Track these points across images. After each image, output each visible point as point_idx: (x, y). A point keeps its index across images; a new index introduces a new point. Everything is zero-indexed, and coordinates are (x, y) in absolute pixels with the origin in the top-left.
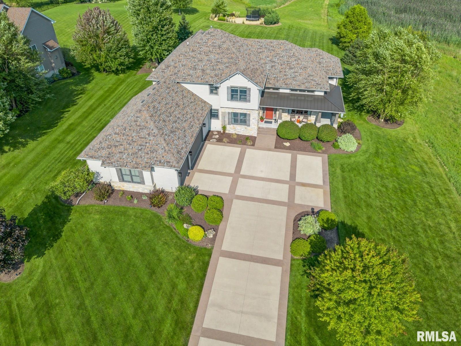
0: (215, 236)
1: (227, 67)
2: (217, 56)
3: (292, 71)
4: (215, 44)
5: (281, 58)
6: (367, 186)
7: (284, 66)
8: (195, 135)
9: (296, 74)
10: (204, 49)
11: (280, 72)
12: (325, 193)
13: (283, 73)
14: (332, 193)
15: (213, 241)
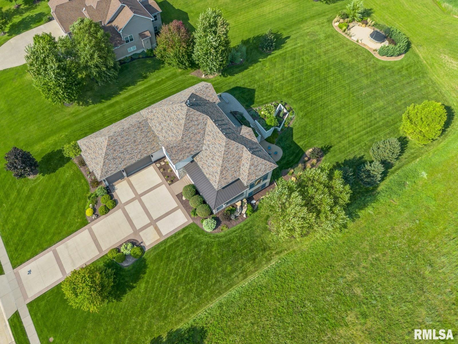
0: (95, 219)
1: (172, 136)
2: (174, 125)
3: (212, 161)
4: (178, 116)
5: (214, 148)
6: (182, 255)
7: (211, 154)
8: (128, 165)
9: (212, 165)
10: (172, 115)
11: (207, 156)
12: (157, 240)
13: (207, 158)
14: (161, 243)
15: (92, 220)
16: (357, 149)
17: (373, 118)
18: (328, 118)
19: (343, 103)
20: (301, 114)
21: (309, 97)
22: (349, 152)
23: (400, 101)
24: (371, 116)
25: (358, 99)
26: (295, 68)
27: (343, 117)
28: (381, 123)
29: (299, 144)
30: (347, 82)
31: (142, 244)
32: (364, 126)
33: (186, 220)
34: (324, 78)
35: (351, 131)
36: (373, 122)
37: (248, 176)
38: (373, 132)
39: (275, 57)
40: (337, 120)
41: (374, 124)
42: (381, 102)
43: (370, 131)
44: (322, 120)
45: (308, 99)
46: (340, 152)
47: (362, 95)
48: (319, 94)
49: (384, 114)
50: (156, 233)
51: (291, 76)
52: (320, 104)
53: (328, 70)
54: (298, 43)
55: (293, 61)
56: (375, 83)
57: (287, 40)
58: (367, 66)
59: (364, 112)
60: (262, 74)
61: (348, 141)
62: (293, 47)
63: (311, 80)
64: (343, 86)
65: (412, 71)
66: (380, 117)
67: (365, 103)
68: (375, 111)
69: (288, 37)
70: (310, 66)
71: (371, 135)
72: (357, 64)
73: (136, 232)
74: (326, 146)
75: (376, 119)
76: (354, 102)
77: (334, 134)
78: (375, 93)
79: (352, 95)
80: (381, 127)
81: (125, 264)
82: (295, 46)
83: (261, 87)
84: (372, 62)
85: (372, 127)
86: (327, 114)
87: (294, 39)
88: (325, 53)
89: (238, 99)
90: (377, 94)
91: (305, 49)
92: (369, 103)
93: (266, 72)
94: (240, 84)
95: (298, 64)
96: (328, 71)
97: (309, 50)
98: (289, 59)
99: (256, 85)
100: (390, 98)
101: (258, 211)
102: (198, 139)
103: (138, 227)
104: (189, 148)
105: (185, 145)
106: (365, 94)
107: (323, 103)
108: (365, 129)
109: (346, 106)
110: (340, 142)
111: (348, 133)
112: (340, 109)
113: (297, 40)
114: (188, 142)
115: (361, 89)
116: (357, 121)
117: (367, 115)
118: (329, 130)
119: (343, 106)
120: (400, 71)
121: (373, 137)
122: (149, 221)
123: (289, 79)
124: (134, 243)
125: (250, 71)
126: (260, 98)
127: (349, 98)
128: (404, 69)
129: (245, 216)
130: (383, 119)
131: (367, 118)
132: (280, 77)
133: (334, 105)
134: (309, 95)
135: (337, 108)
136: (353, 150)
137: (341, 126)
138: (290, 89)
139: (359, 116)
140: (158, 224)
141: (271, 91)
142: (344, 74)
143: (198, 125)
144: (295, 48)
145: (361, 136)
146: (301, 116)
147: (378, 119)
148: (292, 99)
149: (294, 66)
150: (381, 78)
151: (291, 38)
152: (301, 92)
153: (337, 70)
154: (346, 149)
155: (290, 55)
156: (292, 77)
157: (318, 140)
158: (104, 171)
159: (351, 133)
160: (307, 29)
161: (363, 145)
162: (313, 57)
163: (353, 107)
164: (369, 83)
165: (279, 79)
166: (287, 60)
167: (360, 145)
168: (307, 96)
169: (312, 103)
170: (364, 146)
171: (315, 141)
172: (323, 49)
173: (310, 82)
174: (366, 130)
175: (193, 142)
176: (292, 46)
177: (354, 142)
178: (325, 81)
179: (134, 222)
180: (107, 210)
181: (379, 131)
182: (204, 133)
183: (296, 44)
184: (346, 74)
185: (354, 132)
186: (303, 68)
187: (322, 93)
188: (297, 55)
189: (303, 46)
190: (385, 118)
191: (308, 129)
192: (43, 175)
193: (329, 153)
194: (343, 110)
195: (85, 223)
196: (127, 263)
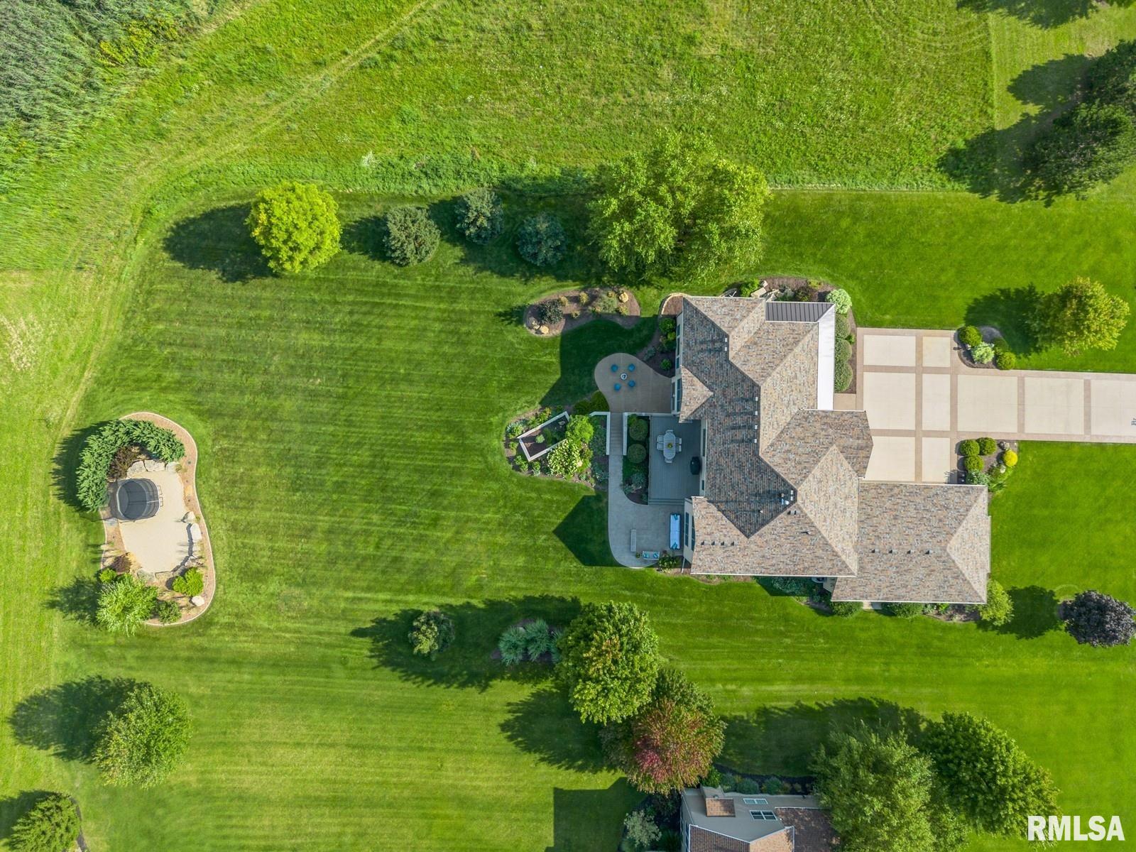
0: (1006, 441)
5: (784, 392)
15: (1011, 442)
16: (451, 278)
17: (355, 317)
18: (449, 374)
19: (388, 387)
20: (495, 420)
21: (449, 444)
22: (471, 283)
23: (258, 317)
24: (354, 324)
25: (344, 376)
26: (415, 532)
27: (418, 357)
28: (350, 298)
29: (555, 360)
30: (331, 429)
31: (956, 346)
32: (393, 312)
33: (866, 337)
34: (374, 467)
35: (428, 319)
36: (364, 309)
37: (753, 308)
38: (385, 290)
39: (438, 591)
40: (435, 358)
41: (366, 303)
42: (301, 341)
43: (389, 295)
44: (466, 378)
45: (453, 441)
46: (490, 294)
47: (329, 379)
48: (419, 437)
49: (323, 311)
50: (924, 347)
51: (444, 518)
52: (439, 414)
53: (344, 482)
54: (347, 599)
55: (407, 555)
56: (267, 390)
57: (368, 625)
58: (246, 439)
59: (361, 342)
60: (504, 563)
61: (454, 305)
62: (369, 595)
63: (409, 482)
64: (349, 423)
65: (150, 368)
66: (337, 312)
67: (338, 358)
68: (334, 331)
69: (359, 633)
70: (375, 518)
71: (396, 286)
72: (261, 460)
73: (953, 372)
74: (506, 322)
75: (351, 313)
76: (362, 373)
77: (468, 334)
78: (292, 367)
79: (351, 392)
80: (357, 290)
81: (996, 332)
82: (363, 595)
83: (532, 528)
84: (224, 443)
85: (377, 300)
86: (443, 384)
87: (346, 619)
88: (307, 533)
89: (604, 529)
90: (292, 361)
91: (346, 573)
92: (330, 352)
93: (492, 563)
94: (574, 565)
95: (402, 540)
96: (350, 480)
97: (340, 565)
98: (408, 566)
99: (539, 542)
100: (275, 337)
101: (731, 282)
102: (799, 429)
103: (946, 378)
104: (825, 424)
105: (831, 431)
106: (316, 378)
107: (431, 413)
108: (396, 306)
109: (387, 376)
110: (472, 312)
111: (437, 319)
112: (408, 379)
113: (343, 611)
114: (823, 433)
115: (313, 395)
116: (396, 332)
117: (361, 332)
118: (472, 350)
119: (394, 380)
120: (179, 386)
121: (396, 281)
122: (925, 376)
123: (453, 514)
124: (968, 357)
125: (523, 585)
126: (558, 502)
127: (365, 388)
128: (164, 384)
129: (765, 284)
130: (336, 303)
131: (367, 326)
132: (472, 530)
133: (410, 392)
134: (443, 449)
135: (411, 382)
136: (460, 282)
137: (439, 343)
138: (472, 487)
139: (380, 340)
140: (912, 362)
141: (516, 508)
142: (317, 452)
143: (789, 451)
144: (369, 589)
145: (415, 297)
146: (501, 414)
147: (348, 309)
148: (486, 462)
149: (414, 540)
150: (242, 393)
151: (351, 628)
152: (452, 465)
153: (324, 472)
154: (473, 292)
155: (397, 576)
156: (444, 513)
157: (512, 344)
158: (972, 497)
159: (432, 315)
160: (287, 630)
161: (432, 278)
162: (348, 538)
163: (374, 365)
164: (283, 397)
165: (475, 526)
166: (417, 568)
167: (437, 283)
168: (448, 450)
169: (451, 427)
170: (432, 275)
171: (517, 346)
172: (302, 545)
173: (416, 477)
174: (394, 302)
175: (813, 429)
176: (369, 600)
177: (443, 294)
178: (378, 460)
179: (949, 392)
180: (983, 444)
181: (370, 284)
182: (782, 432)
183: (354, 600)
184: (314, 449)
185: (423, 314)
186: (400, 523)
187: (412, 436)
188: (382, 565)
189: (345, 584)
190: (329, 302)
191: (511, 379)
192: (1052, 593)
193: (514, 304)
194: (402, 371)
195: (1025, 446)
196: (992, 333)
